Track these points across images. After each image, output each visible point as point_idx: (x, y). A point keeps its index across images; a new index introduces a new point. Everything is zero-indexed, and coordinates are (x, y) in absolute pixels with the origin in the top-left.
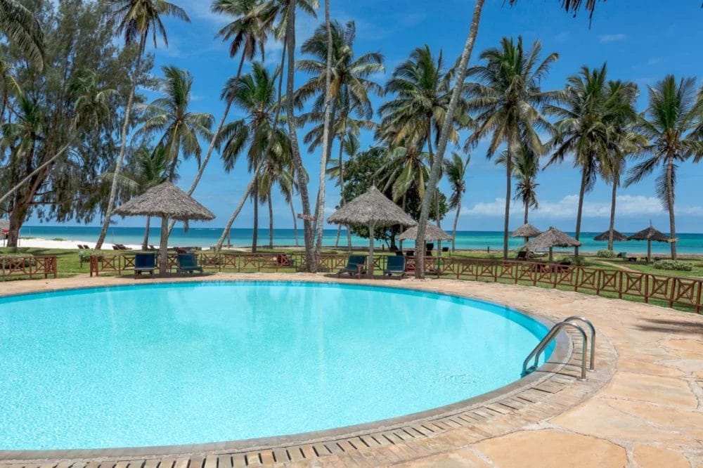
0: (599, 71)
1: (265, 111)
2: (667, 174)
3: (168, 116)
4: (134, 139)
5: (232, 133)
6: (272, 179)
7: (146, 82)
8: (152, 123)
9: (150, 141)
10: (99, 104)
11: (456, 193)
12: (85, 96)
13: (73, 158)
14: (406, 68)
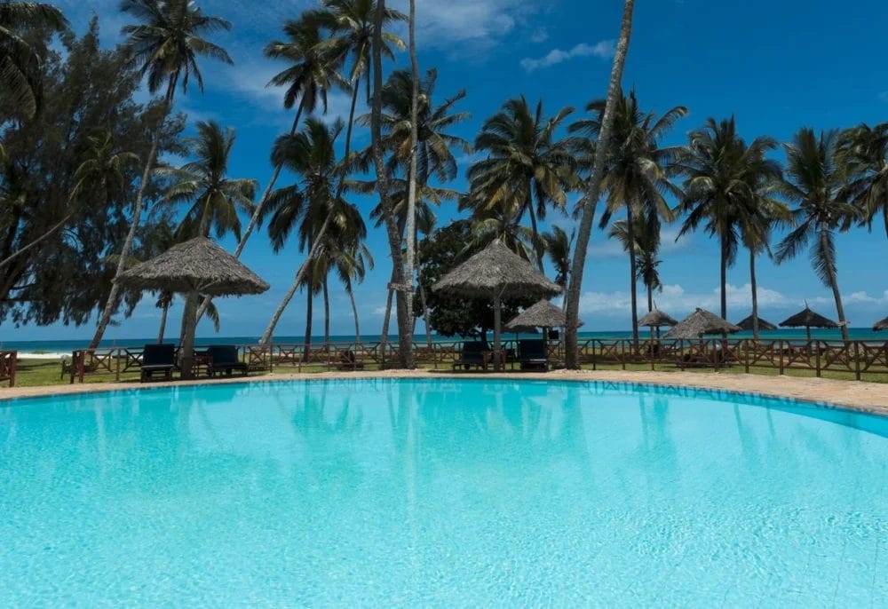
0: (729, 121)
1: (324, 175)
2: (822, 242)
3: (199, 184)
4: (153, 213)
5: (281, 202)
6: (329, 263)
7: (173, 147)
8: (178, 191)
9: (172, 216)
10: (111, 170)
11: (561, 275)
12: (94, 161)
13: (69, 241)
14: (498, 121)
